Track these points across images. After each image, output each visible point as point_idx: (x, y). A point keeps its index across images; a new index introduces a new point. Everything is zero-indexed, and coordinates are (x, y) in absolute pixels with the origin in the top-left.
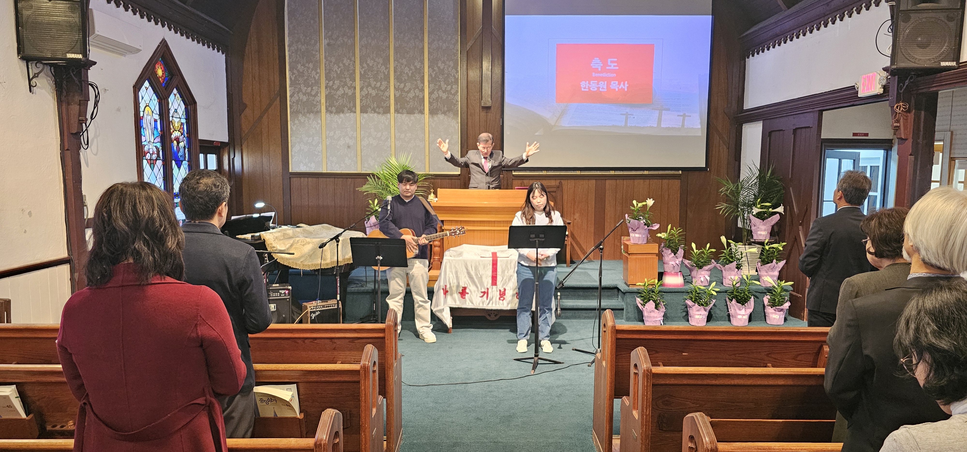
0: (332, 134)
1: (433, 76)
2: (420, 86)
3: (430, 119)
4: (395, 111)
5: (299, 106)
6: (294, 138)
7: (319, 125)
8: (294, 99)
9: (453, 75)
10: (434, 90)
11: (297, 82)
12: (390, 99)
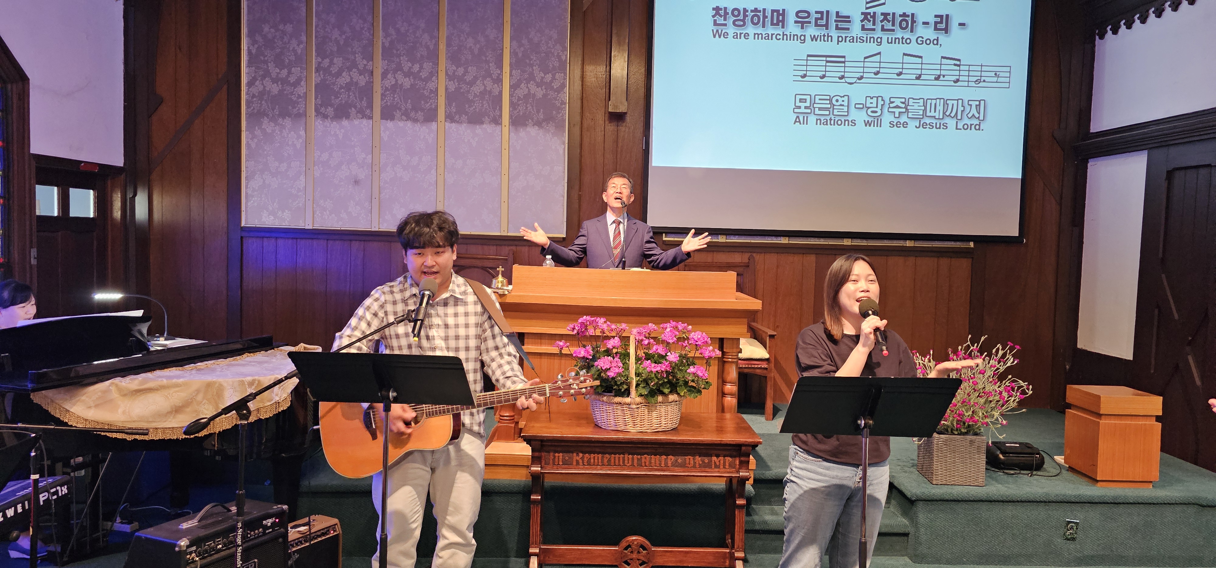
0: (325, 156)
1: (520, 55)
2: (495, 72)
3: (512, 134)
4: (446, 118)
5: (263, 102)
6: (253, 162)
7: (301, 140)
8: (254, 90)
9: (556, 54)
10: (519, 82)
11: (262, 58)
12: (437, 95)
